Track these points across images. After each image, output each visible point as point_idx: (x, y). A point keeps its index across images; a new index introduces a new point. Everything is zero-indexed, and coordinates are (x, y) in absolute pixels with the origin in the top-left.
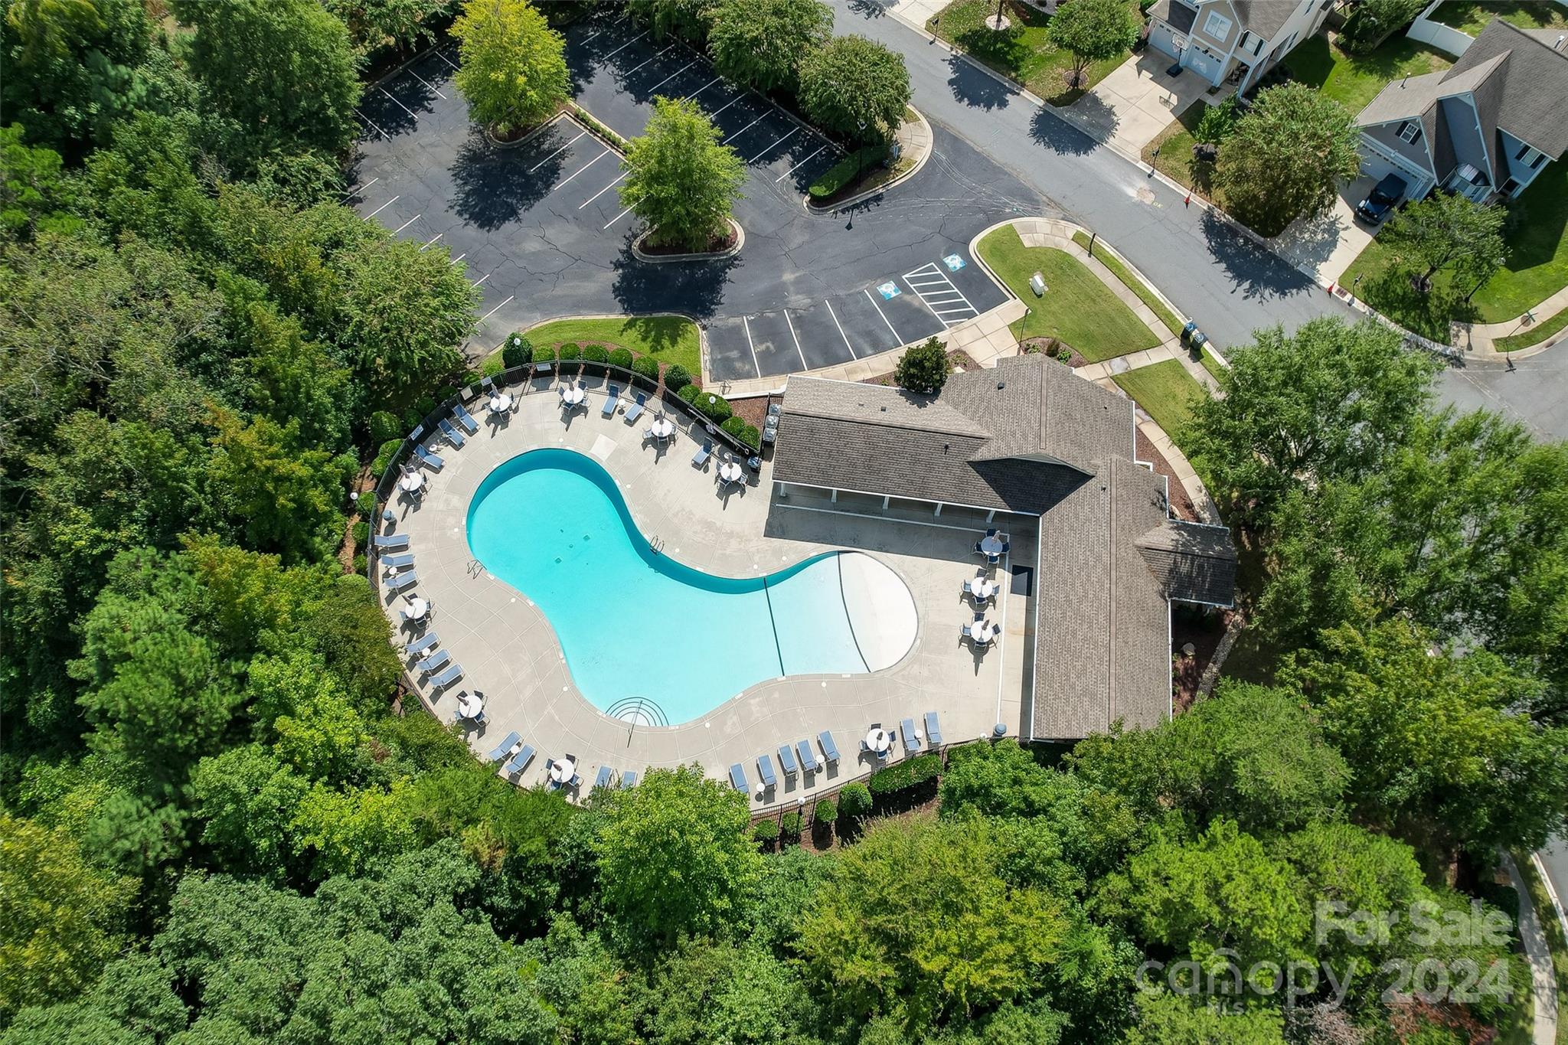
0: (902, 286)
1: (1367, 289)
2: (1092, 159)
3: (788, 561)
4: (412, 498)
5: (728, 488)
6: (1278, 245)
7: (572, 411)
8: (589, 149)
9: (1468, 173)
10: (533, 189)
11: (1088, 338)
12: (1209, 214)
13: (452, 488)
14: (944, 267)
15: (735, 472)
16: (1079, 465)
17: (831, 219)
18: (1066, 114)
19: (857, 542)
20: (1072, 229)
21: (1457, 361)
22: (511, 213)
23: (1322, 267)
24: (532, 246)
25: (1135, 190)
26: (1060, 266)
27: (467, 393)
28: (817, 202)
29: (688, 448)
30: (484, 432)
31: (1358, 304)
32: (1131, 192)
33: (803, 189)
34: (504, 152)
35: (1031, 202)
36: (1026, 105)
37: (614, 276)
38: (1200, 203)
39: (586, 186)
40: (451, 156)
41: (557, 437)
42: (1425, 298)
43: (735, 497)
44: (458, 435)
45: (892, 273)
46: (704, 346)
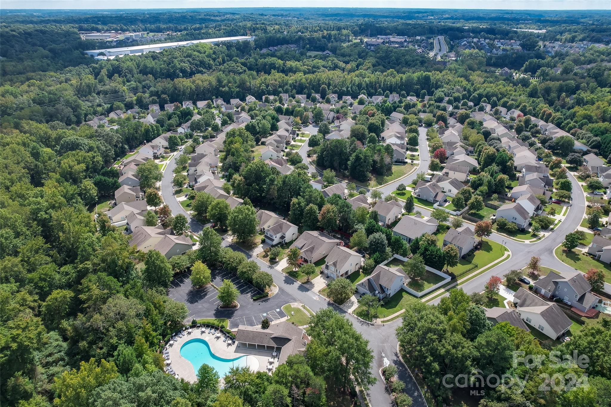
0: (268, 314)
1: (357, 313)
2: (308, 293)
3: (237, 356)
4: (171, 345)
5: (229, 345)
6: (341, 306)
7: (203, 332)
8: (213, 291)
9: (377, 292)
10: (201, 298)
11: (300, 322)
12: (329, 302)
13: (178, 344)
14: (276, 311)
15: (230, 342)
16: (289, 338)
17: (257, 303)
18: (305, 285)
19: (251, 354)
20: (302, 304)
21: (373, 325)
22: (197, 301)
23: (349, 310)
24: (200, 307)
25: (316, 298)
26: (298, 310)
27: (184, 329)
28: (254, 300)
29: (223, 338)
30: (186, 335)
31: (355, 316)
32: (315, 298)
33: (252, 298)
34: (197, 291)
35: (295, 300)
36: (298, 284)
37: (214, 312)
38: (328, 300)
39: (212, 297)
40: (187, 292)
41: (199, 336)
42: (369, 314)
43: (230, 347)
44: (181, 336)
45: (266, 312)
46: (229, 323)
